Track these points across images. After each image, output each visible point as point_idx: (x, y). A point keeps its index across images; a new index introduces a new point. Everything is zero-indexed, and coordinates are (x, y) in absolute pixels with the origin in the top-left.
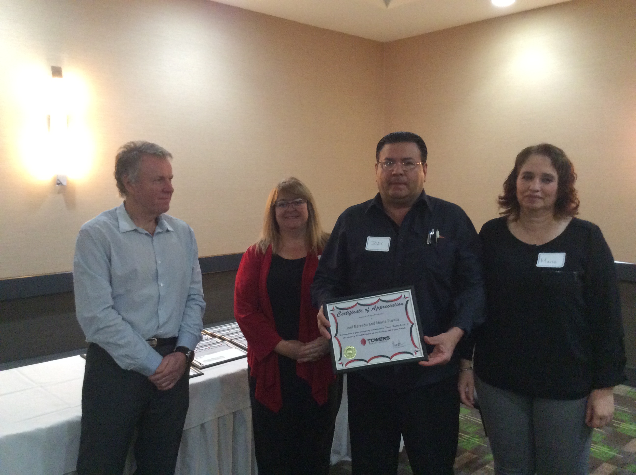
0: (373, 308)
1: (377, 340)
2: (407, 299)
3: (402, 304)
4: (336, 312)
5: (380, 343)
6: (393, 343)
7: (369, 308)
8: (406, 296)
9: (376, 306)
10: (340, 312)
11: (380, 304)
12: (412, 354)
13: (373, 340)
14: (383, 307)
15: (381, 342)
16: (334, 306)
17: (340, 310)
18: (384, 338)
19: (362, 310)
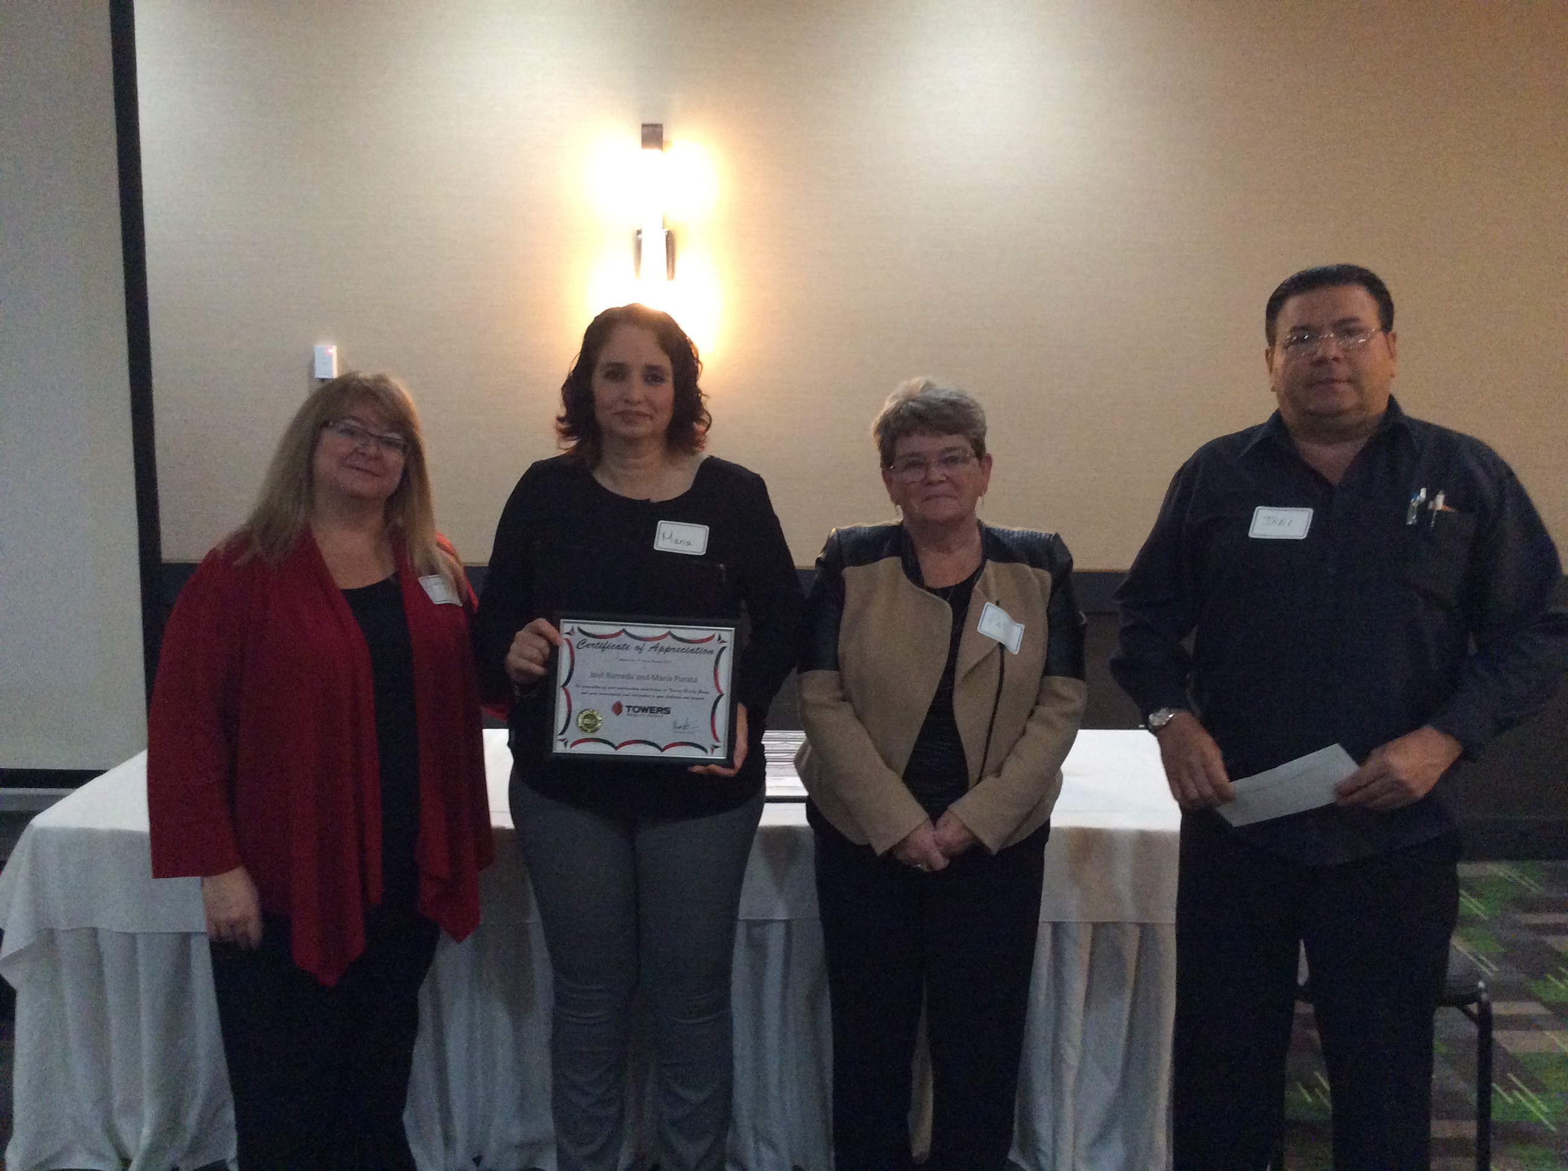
0: (652, 648)
1: (644, 710)
2: (723, 645)
3: (711, 652)
4: (577, 638)
5: (650, 716)
6: (675, 723)
7: (644, 645)
8: (723, 638)
9: (659, 644)
10: (584, 641)
11: (669, 642)
12: (706, 751)
13: (636, 709)
14: (674, 649)
15: (652, 716)
16: (576, 626)
17: (585, 637)
18: (660, 710)
19: (629, 646)
